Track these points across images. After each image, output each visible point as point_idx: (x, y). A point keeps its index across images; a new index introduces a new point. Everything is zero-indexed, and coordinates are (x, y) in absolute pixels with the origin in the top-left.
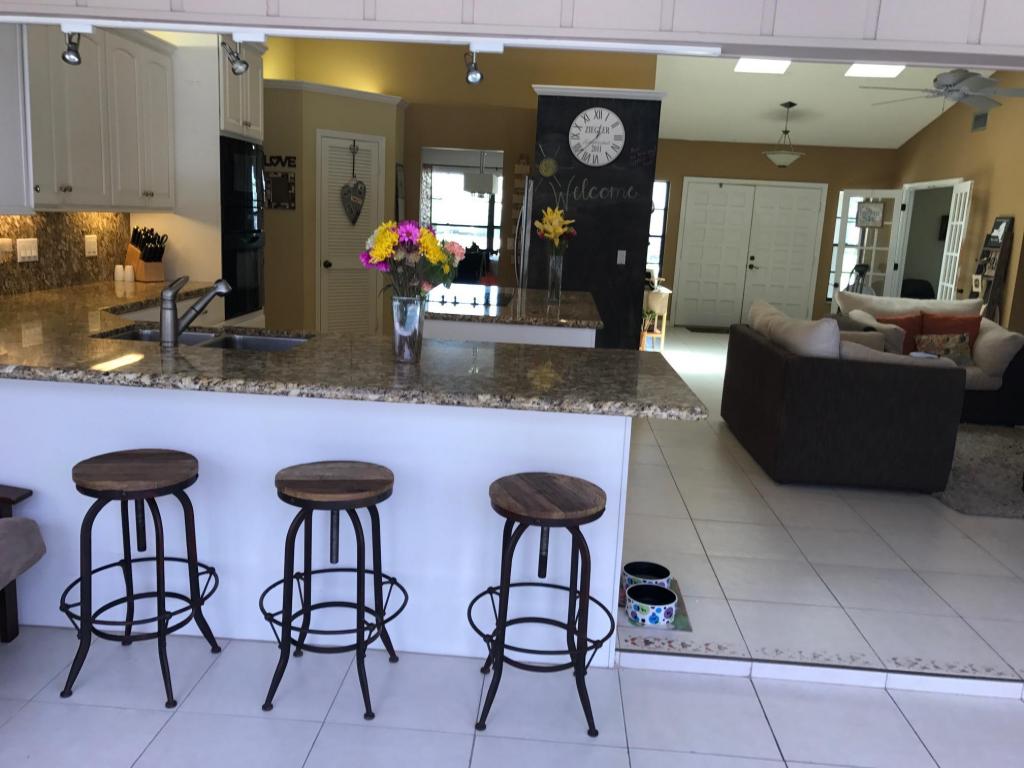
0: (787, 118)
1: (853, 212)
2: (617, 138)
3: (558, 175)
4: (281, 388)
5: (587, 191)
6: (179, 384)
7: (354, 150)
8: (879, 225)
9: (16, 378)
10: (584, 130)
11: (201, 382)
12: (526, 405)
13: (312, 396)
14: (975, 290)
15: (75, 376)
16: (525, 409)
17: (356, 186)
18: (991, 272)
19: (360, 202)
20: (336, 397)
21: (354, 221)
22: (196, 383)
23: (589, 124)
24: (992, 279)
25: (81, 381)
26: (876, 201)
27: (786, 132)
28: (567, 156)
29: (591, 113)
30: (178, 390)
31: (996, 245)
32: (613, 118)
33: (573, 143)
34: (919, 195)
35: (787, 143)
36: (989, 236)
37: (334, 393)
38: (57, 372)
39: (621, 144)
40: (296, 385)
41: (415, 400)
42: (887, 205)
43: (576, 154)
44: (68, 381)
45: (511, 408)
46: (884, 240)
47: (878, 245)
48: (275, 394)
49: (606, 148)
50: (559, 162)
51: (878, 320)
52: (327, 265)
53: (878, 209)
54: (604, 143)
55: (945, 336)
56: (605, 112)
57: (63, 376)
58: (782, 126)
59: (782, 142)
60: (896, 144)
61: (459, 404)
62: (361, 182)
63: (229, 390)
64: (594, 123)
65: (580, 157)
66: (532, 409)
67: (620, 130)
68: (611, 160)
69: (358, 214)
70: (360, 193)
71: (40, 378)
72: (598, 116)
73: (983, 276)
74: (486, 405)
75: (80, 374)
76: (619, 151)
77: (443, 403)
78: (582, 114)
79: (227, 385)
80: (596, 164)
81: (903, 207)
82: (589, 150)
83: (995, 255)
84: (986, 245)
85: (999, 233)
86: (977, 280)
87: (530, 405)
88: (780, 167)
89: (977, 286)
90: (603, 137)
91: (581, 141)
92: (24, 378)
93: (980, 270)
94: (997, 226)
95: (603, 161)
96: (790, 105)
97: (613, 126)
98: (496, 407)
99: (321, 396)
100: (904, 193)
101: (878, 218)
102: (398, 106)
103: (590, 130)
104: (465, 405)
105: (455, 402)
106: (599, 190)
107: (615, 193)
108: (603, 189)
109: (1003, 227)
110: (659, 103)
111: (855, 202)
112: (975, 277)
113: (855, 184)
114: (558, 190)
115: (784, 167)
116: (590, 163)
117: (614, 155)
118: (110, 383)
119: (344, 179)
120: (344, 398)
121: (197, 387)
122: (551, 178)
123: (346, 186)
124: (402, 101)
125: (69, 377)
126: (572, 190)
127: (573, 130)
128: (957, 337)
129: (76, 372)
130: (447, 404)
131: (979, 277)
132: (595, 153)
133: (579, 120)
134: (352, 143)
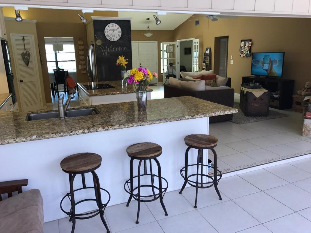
0: (148, 23)
1: (165, 49)
2: (119, 32)
3: (102, 44)
4: (131, 125)
5: (112, 49)
6: (98, 130)
7: (24, 40)
8: (173, 52)
9: (37, 140)
10: (109, 30)
11: (105, 128)
12: (197, 117)
13: (140, 126)
14: (203, 67)
15: (60, 135)
16: (197, 118)
17: (26, 52)
18: (208, 63)
19: (28, 58)
20: (147, 125)
21: (28, 65)
22: (104, 129)
23: (110, 28)
24: (208, 64)
25: (63, 136)
26: (170, 45)
27: (148, 27)
28: (104, 38)
29: (110, 25)
30: (98, 132)
31: (208, 55)
32: (117, 26)
33: (106, 34)
34: (181, 43)
35: (149, 30)
36: (205, 53)
37: (147, 123)
38: (53, 135)
39: (120, 34)
40: (135, 123)
41: (169, 121)
42: (174, 46)
43: (107, 38)
44: (58, 137)
45: (194, 118)
46: (174, 56)
47: (173, 58)
48: (129, 127)
49: (116, 36)
50: (102, 40)
51: (194, 78)
52: (21, 81)
53: (171, 47)
54: (115, 34)
55: (209, 81)
56: (115, 24)
57: (56, 136)
58: (147, 25)
59: (148, 30)
60: (173, 29)
61: (181, 120)
62: (28, 51)
63: (115, 129)
64: (112, 28)
65: (109, 39)
66: (199, 117)
67: (120, 30)
68: (118, 39)
69: (29, 62)
70: (28, 55)
71: (47, 138)
72: (113, 26)
73: (205, 64)
74: (188, 119)
75: (62, 134)
76: (120, 36)
77: (177, 120)
78: (108, 25)
79: (114, 128)
80: (114, 41)
81: (178, 46)
82: (111, 36)
83: (208, 58)
84: (205, 55)
85: (208, 52)
86: (204, 65)
87: (199, 116)
88: (148, 37)
89: (204, 66)
90: (115, 32)
91: (108, 34)
92: (40, 139)
93: (204, 62)
94: (207, 50)
95: (116, 40)
96: (149, 19)
97: (118, 29)
98: (190, 119)
99: (143, 125)
100: (177, 42)
101: (172, 50)
102: (36, 23)
103: (111, 30)
104: (182, 120)
105: (180, 120)
106: (116, 49)
107: (120, 49)
108: (117, 48)
109: (208, 50)
110: (130, 21)
111: (165, 46)
112: (203, 64)
113: (164, 41)
114: (103, 50)
115: (149, 37)
116: (112, 40)
117: (119, 37)
118: (73, 135)
119: (22, 50)
120: (149, 124)
121: (104, 130)
122: (100, 46)
123: (23, 53)
124: (37, 22)
125: (58, 136)
126: (107, 49)
127: (106, 30)
128: (212, 80)
129: (60, 133)
130: (178, 121)
131: (204, 64)
132: (113, 37)
133: (107, 27)
134: (22, 37)
